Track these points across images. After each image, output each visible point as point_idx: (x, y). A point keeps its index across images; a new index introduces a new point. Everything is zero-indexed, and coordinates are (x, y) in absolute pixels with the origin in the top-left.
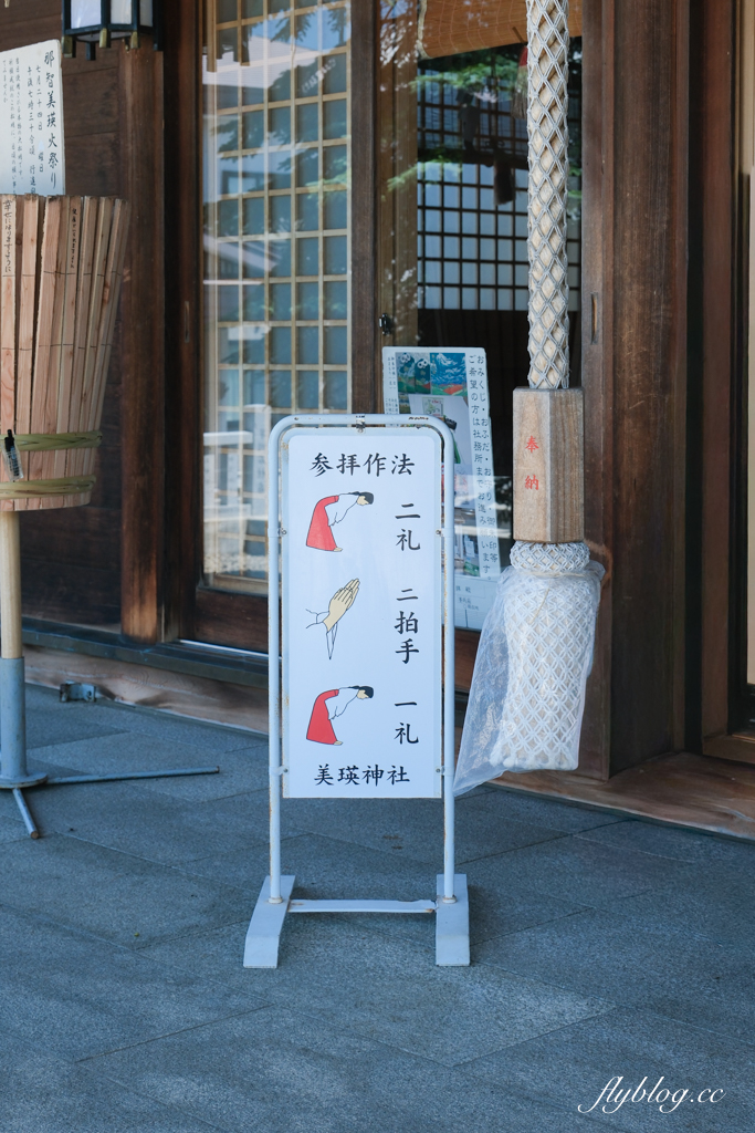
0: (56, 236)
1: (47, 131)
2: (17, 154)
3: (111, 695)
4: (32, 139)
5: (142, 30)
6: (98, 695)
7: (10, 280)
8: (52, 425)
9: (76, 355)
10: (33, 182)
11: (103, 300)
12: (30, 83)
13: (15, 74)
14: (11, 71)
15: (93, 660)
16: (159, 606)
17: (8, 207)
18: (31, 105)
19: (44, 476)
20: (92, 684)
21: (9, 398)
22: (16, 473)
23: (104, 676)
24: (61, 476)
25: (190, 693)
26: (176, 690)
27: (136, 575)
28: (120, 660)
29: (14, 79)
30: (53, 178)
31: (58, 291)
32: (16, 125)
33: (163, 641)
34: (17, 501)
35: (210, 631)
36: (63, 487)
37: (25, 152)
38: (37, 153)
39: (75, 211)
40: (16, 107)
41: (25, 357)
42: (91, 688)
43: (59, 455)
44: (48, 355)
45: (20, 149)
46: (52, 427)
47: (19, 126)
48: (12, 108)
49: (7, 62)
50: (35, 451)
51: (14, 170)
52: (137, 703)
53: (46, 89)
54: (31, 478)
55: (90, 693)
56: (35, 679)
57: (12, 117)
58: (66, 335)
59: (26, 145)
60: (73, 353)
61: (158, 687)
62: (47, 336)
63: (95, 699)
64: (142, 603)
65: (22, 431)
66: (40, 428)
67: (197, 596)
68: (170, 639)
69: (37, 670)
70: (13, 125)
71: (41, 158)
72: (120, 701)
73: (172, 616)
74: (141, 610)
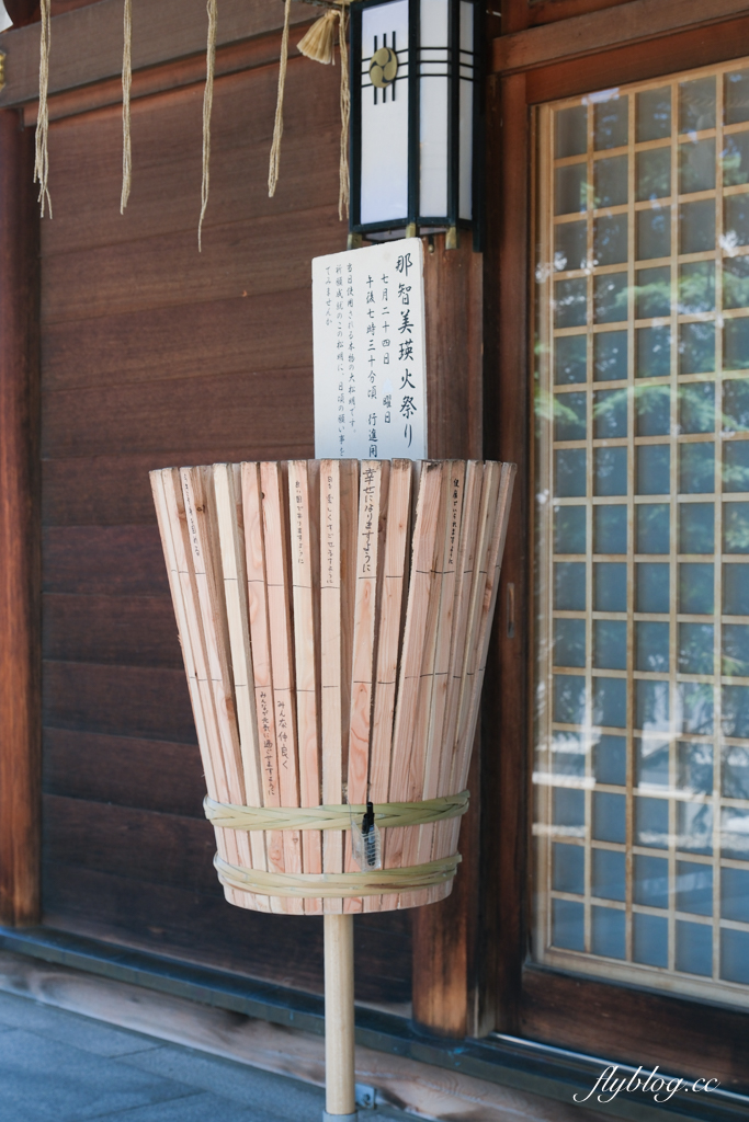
0: (434, 519)
1: (399, 366)
2: (348, 396)
3: (401, 1104)
4: (372, 376)
5: (462, 225)
6: (379, 1100)
7: (368, 584)
8: (416, 789)
9: (451, 686)
10: (373, 437)
11: (484, 607)
12: (371, 298)
13: (345, 286)
14: (339, 282)
15: (372, 1053)
16: (470, 989)
17: (369, 479)
18: (371, 328)
19: (403, 862)
20: (372, 1085)
21: (360, 753)
22: (371, 860)
23: (389, 1075)
24: (426, 860)
25: (523, 1114)
26: (501, 1107)
27: (439, 946)
28: (415, 1059)
29: (344, 293)
30: (409, 433)
31: (433, 597)
32: (346, 357)
33: (476, 1035)
34: (367, 900)
35: (544, 1027)
36: (426, 875)
37: (361, 394)
38: (381, 396)
39: (456, 483)
40: (346, 332)
41: (385, 693)
42: (370, 1091)
43: (424, 831)
44: (416, 689)
45: (351, 390)
46: (417, 791)
47: (351, 358)
48: (340, 334)
49: (333, 270)
50: (393, 826)
51: (341, 419)
52: (440, 1117)
53: (396, 306)
54: (387, 866)
55: (368, 1097)
56: (286, 1069)
57: (339, 345)
58: (440, 662)
59: (363, 385)
60: (446, 685)
61: (473, 1100)
62: (417, 663)
63: (376, 1106)
64: (446, 982)
65: (379, 798)
66: (402, 795)
67: (524, 977)
68: (485, 1032)
69: (288, 1057)
70: (340, 356)
71: (387, 403)
72: (414, 1112)
73: (487, 1002)
74: (445, 993)
